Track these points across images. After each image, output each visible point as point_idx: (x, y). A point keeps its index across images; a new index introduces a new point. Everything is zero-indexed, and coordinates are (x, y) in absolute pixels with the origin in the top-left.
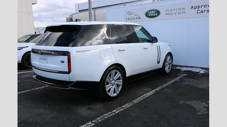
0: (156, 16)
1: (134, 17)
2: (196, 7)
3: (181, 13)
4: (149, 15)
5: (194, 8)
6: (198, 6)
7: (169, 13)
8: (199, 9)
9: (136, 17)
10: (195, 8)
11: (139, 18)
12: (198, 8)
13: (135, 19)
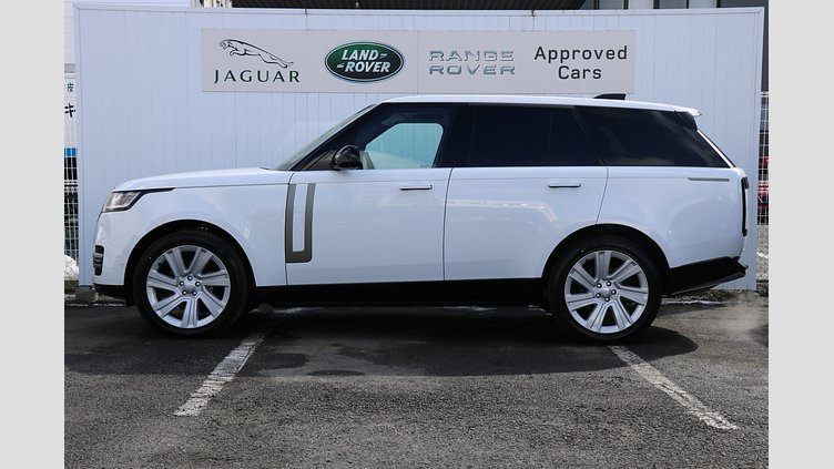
0: (385, 74)
1: (264, 68)
2: (553, 55)
3: (498, 70)
4: (349, 68)
5: (547, 57)
6: (562, 52)
7: (445, 65)
8: (565, 63)
9: (273, 70)
10: (550, 58)
11: (294, 77)
12: (562, 58)
13: (272, 77)
